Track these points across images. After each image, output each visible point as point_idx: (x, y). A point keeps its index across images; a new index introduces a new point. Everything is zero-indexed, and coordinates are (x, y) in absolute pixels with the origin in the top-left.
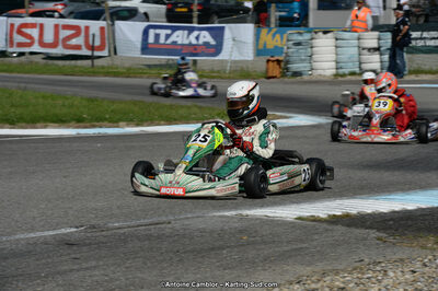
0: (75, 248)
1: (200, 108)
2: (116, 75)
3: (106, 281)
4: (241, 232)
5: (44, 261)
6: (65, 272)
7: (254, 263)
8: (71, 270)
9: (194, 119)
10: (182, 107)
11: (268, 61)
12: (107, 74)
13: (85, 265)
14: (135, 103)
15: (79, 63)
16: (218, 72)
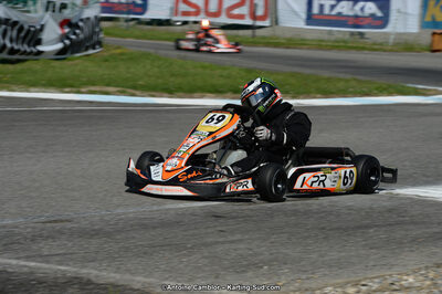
0: (221, 221)
1: (359, 81)
2: (277, 45)
3: (251, 255)
4: (390, 211)
5: (191, 232)
6: (211, 244)
7: (402, 243)
8: (217, 243)
9: (351, 93)
10: (340, 80)
11: (434, 34)
12: (268, 45)
13: (230, 238)
14: (293, 75)
15: (241, 32)
16: (381, 44)
